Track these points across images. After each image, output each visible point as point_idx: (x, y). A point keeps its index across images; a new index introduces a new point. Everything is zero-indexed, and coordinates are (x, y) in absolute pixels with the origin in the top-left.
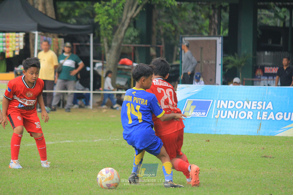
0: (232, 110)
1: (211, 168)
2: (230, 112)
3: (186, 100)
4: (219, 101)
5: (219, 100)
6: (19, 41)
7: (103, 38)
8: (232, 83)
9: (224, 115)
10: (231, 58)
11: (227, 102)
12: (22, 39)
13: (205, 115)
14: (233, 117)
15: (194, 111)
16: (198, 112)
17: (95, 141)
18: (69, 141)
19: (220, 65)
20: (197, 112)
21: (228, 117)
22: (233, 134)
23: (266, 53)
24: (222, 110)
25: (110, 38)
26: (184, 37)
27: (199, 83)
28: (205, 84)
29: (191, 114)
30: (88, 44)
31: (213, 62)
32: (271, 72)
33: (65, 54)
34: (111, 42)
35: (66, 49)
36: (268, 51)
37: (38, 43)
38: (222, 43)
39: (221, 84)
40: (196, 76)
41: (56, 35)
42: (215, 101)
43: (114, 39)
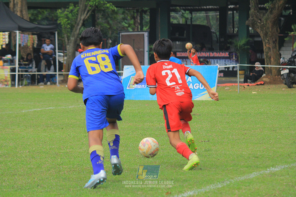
3: (130, 76)
6: (5, 38)
7: (64, 35)
12: (7, 36)
17: (70, 107)
18: (52, 108)
19: (147, 51)
23: (177, 43)
25: (69, 34)
26: (121, 32)
31: (142, 50)
32: (181, 56)
34: (70, 36)
36: (178, 41)
37: (19, 39)
38: (148, 36)
41: (30, 33)
43: (72, 35)
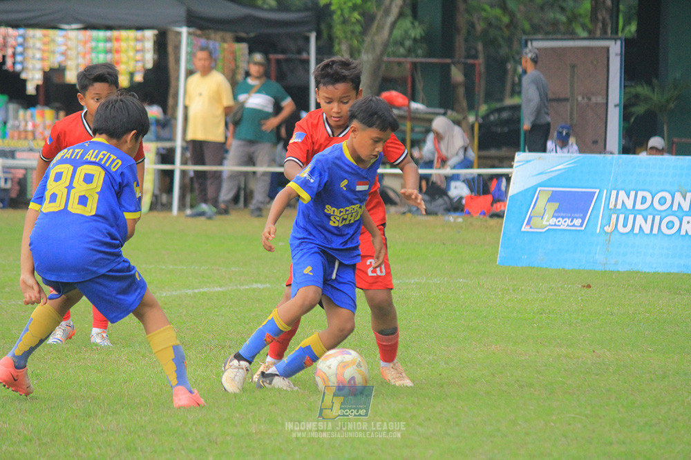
0: (645, 214)
1: (594, 351)
2: (640, 219)
3: (535, 188)
4: (614, 193)
5: (615, 189)
6: (142, 50)
7: (339, 44)
8: (646, 150)
9: (625, 226)
10: (643, 90)
11: (633, 194)
12: (149, 45)
13: (581, 225)
14: (647, 229)
15: (553, 217)
16: (563, 218)
18: (259, 286)
19: (616, 106)
20: (561, 219)
21: (637, 230)
22: (647, 271)
24: (622, 213)
25: (355, 42)
26: (532, 40)
27: (565, 150)
28: (581, 151)
29: (548, 223)
30: (304, 56)
31: (600, 100)
33: (250, 81)
34: (359, 52)
35: (254, 69)
37: (187, 53)
38: (621, 55)
39: (619, 153)
40: (560, 133)
41: (229, 36)
42: (605, 191)
43: (366, 44)
